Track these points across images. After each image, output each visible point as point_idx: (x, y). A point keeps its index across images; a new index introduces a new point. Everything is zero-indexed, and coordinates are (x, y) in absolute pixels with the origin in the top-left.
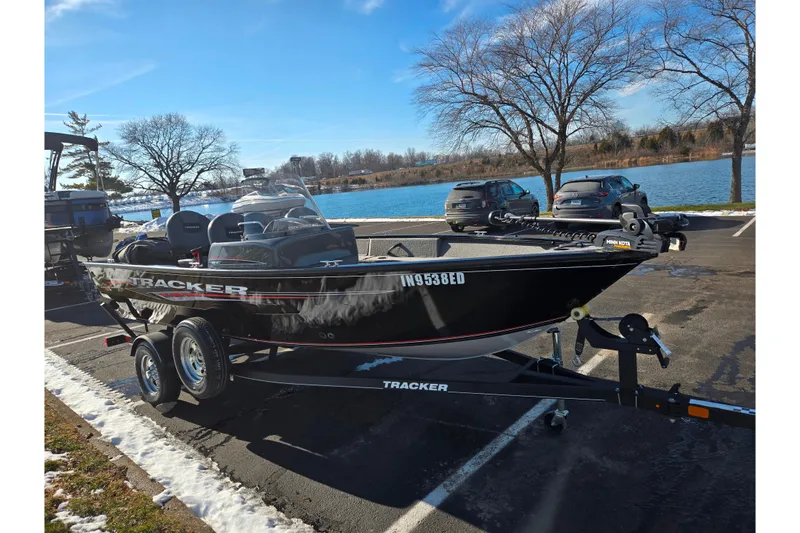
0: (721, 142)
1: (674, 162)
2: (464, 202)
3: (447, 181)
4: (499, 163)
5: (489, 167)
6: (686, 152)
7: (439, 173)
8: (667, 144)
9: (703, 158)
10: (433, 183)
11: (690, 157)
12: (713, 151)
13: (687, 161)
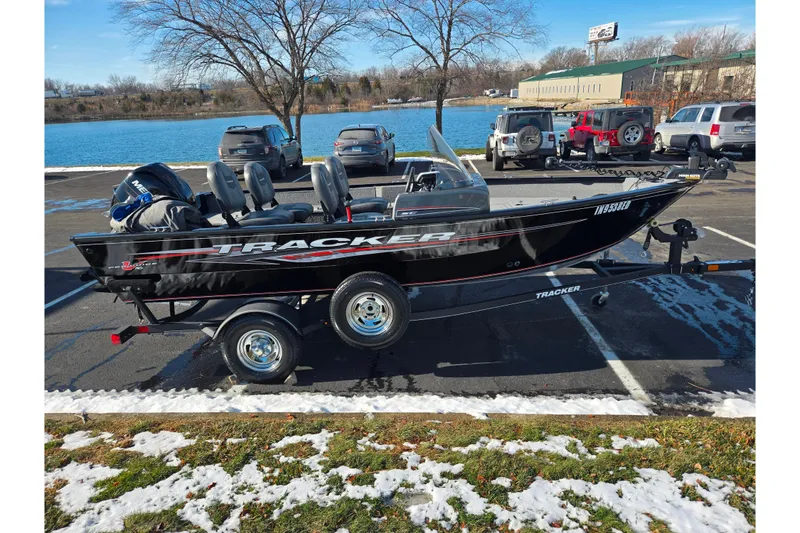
0: (370, 95)
1: (337, 112)
2: (244, 148)
3: (96, 119)
4: (162, 100)
5: (151, 104)
6: (345, 102)
7: (82, 108)
8: (329, 93)
9: (359, 109)
10: (76, 120)
11: (349, 108)
12: (365, 104)
13: (346, 111)
